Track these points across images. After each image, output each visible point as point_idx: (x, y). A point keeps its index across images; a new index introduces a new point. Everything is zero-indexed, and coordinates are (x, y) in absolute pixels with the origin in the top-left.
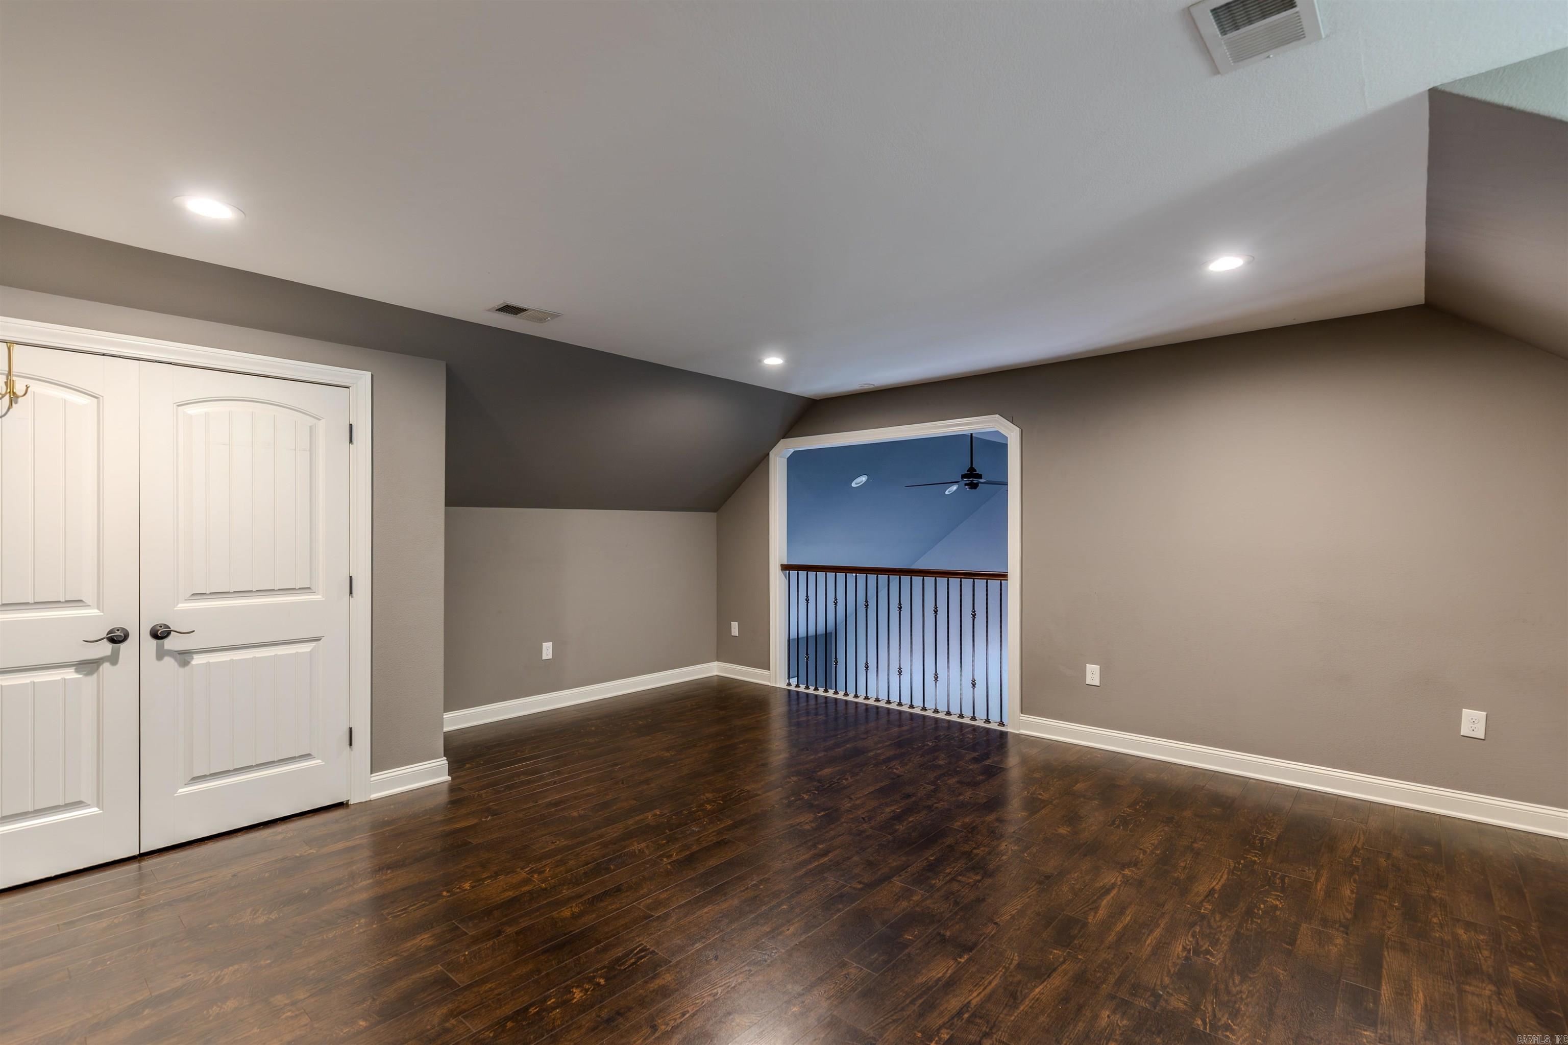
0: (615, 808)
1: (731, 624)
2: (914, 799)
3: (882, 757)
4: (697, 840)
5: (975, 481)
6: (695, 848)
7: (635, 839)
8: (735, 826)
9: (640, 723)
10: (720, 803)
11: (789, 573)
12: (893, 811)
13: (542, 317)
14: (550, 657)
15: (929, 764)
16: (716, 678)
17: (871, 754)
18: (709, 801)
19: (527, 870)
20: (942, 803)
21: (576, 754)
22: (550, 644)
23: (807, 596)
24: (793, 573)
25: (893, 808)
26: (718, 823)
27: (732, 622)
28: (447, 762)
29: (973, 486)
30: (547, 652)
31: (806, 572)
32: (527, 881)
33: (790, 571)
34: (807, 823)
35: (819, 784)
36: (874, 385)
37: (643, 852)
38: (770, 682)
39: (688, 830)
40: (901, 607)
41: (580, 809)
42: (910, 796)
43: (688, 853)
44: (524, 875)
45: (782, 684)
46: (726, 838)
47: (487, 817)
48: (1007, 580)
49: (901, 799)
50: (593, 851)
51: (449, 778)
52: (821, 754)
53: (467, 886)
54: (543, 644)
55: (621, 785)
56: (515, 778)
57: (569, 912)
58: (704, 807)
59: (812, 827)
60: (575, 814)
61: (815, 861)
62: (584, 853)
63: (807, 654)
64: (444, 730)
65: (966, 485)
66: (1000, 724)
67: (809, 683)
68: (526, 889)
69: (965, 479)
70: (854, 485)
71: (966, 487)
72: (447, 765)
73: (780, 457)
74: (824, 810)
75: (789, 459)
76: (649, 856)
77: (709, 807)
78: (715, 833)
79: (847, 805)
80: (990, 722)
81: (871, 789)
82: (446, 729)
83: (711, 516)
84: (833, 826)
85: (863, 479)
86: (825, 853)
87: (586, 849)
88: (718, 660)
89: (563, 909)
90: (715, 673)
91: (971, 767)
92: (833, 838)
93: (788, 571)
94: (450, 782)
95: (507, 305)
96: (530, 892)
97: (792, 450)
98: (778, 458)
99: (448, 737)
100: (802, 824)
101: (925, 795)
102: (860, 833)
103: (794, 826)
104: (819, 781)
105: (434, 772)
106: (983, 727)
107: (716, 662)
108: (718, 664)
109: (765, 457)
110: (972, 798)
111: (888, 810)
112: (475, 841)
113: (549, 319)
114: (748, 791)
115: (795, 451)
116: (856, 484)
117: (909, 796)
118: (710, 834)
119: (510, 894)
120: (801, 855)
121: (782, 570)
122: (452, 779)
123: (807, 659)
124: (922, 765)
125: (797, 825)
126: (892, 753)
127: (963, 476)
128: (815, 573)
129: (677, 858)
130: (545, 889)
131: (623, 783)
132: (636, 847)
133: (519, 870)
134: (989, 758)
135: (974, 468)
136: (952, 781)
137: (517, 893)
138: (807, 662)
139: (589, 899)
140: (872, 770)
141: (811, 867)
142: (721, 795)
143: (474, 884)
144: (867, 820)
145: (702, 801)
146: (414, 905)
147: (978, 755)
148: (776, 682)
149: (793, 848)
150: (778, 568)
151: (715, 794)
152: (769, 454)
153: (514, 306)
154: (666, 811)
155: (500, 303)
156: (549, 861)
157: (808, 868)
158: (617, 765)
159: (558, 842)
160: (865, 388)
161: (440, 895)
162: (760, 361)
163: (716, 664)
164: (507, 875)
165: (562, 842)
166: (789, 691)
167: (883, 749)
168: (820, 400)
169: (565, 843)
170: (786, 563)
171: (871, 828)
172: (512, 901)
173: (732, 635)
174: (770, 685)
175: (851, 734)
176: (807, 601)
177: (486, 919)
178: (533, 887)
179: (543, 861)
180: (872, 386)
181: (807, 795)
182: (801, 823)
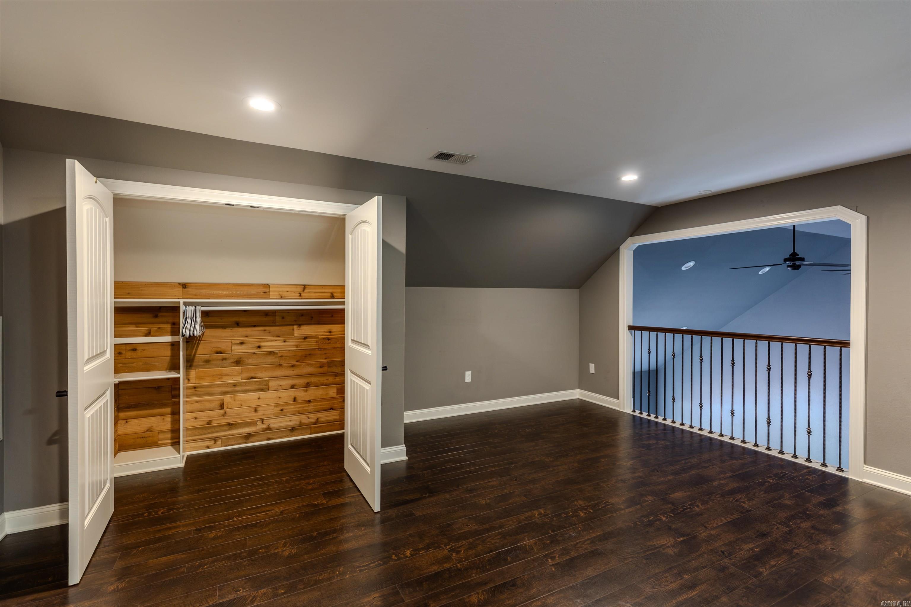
0: (511, 501)
1: (589, 364)
2: (769, 539)
3: (727, 488)
4: (575, 545)
5: (797, 263)
6: (574, 554)
7: (526, 534)
8: (605, 537)
9: (527, 431)
10: (590, 512)
11: (634, 332)
12: (751, 549)
13: (463, 160)
14: (470, 380)
15: (776, 502)
16: (578, 400)
17: (716, 483)
18: (582, 509)
19: (448, 547)
20: (802, 550)
21: (485, 450)
22: (470, 372)
23: (649, 350)
24: (638, 333)
25: (751, 546)
26: (591, 531)
27: (590, 364)
28: (405, 448)
29: (796, 267)
30: (468, 376)
31: (648, 332)
32: (448, 559)
33: (635, 331)
34: (668, 546)
35: (673, 507)
36: (711, 191)
37: (532, 549)
38: (619, 408)
39: (567, 534)
40: (734, 363)
41: (487, 498)
42: (765, 535)
43: (568, 558)
44: (446, 552)
45: (628, 410)
46: (598, 549)
47: (426, 494)
48: (850, 347)
49: (756, 537)
50: (496, 539)
51: (407, 458)
52: (670, 478)
53: (408, 553)
54: (466, 372)
55: (515, 482)
56: (446, 464)
57: (477, 598)
58: (578, 514)
59: (674, 552)
60: (483, 502)
61: (683, 593)
62: (488, 540)
63: (649, 391)
64: (404, 422)
65: (788, 266)
66: (838, 469)
67: (650, 411)
68: (447, 566)
69: (787, 262)
70: (683, 268)
71: (789, 268)
72: (406, 449)
73: (628, 250)
74: (683, 535)
75: (634, 251)
76: (537, 553)
77: (582, 514)
78: (589, 542)
79: (704, 535)
80: (827, 466)
81: (724, 520)
82: (405, 422)
83: (576, 292)
84: (694, 555)
85: (692, 264)
86: (692, 586)
87: (490, 537)
88: (579, 388)
89: (472, 594)
90: (578, 397)
91: (822, 512)
92: (696, 569)
93: (633, 331)
94: (407, 461)
95: (441, 153)
96: (449, 570)
97: (638, 245)
98: (626, 250)
99: (408, 428)
100: (664, 547)
101: (781, 537)
102: (724, 569)
103: (657, 548)
104: (673, 504)
105: (398, 454)
106: (820, 470)
107: (578, 389)
108: (580, 391)
109: (617, 250)
110: (834, 549)
111: (746, 547)
112: (418, 513)
113: (468, 160)
114: (613, 504)
115: (639, 245)
116: (685, 268)
117: (763, 535)
118: (585, 541)
119: (435, 568)
120: (669, 582)
121: (629, 330)
122: (408, 458)
123: (649, 395)
124: (768, 503)
125: (660, 548)
126: (735, 485)
127: (785, 260)
128: (656, 333)
129: (560, 560)
130: (460, 570)
131: (516, 480)
132: (527, 542)
133: (443, 546)
134: (838, 505)
135: (796, 253)
136: (806, 525)
137: (441, 569)
138: (649, 397)
139: (491, 588)
140: (720, 500)
141: (680, 599)
142: (590, 504)
143: (413, 553)
144: (727, 555)
145: (576, 508)
146: (374, 562)
147: (824, 500)
148: (624, 409)
149: (660, 572)
150: (626, 328)
151: (586, 502)
152: (619, 248)
153: (446, 153)
154: (548, 512)
155: (435, 153)
156: (464, 542)
157: (678, 600)
158: (512, 463)
159: (471, 526)
160: (703, 194)
161: (390, 557)
162: (619, 179)
163: (578, 391)
164: (435, 549)
165: (474, 527)
166: (634, 416)
167: (727, 480)
168: (661, 207)
169: (475, 527)
170: (631, 324)
171: (734, 564)
172: (437, 575)
173: (590, 372)
174: (619, 410)
175: (695, 461)
176: (649, 353)
177: (418, 589)
178: (452, 565)
179: (459, 542)
180: (710, 192)
181: (664, 517)
182: (663, 545)
